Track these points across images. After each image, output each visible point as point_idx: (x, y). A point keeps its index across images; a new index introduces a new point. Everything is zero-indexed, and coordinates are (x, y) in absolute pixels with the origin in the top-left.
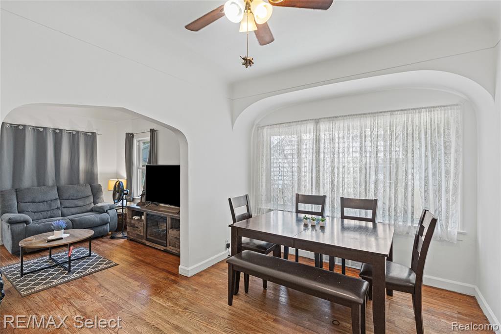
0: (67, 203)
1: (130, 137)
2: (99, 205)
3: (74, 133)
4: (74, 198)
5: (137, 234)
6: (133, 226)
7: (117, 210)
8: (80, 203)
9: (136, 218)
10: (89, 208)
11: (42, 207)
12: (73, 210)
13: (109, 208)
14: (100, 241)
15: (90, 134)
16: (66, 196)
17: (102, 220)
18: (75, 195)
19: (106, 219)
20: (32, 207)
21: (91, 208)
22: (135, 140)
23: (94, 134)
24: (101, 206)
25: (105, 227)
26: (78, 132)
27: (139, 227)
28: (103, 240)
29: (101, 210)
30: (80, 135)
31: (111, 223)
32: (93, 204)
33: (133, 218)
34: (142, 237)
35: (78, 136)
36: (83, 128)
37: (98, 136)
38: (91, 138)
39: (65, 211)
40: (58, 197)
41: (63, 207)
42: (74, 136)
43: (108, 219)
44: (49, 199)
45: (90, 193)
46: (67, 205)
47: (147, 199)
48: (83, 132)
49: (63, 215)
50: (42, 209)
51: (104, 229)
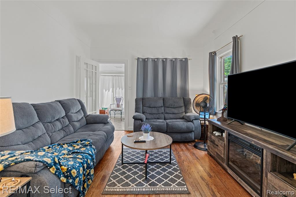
0: (168, 110)
1: (213, 56)
2: (188, 114)
3: (174, 60)
4: (172, 107)
5: (217, 153)
6: (213, 142)
7: (201, 121)
8: (176, 111)
9: (217, 134)
10: (181, 116)
11: (154, 111)
12: (171, 116)
13: (194, 118)
14: (186, 146)
15: (184, 60)
16: (167, 105)
17: (188, 128)
18: (173, 105)
19: (191, 128)
20: (148, 110)
21: (183, 116)
22: (217, 58)
23: (186, 59)
24: (189, 116)
25: (190, 135)
26: (176, 59)
27: (219, 146)
28: (188, 146)
29: (188, 120)
30: (177, 61)
31: (195, 132)
32: (184, 113)
33: (214, 132)
34: (222, 159)
35: (176, 62)
36: (180, 56)
37: (189, 61)
38: (185, 63)
39: (166, 115)
40: (163, 105)
41: (165, 112)
42: (174, 62)
43: (193, 128)
44: (158, 106)
45: (183, 105)
46: (168, 112)
47: (229, 115)
48: (179, 59)
49: (165, 119)
50: (154, 113)
51: (189, 136)
